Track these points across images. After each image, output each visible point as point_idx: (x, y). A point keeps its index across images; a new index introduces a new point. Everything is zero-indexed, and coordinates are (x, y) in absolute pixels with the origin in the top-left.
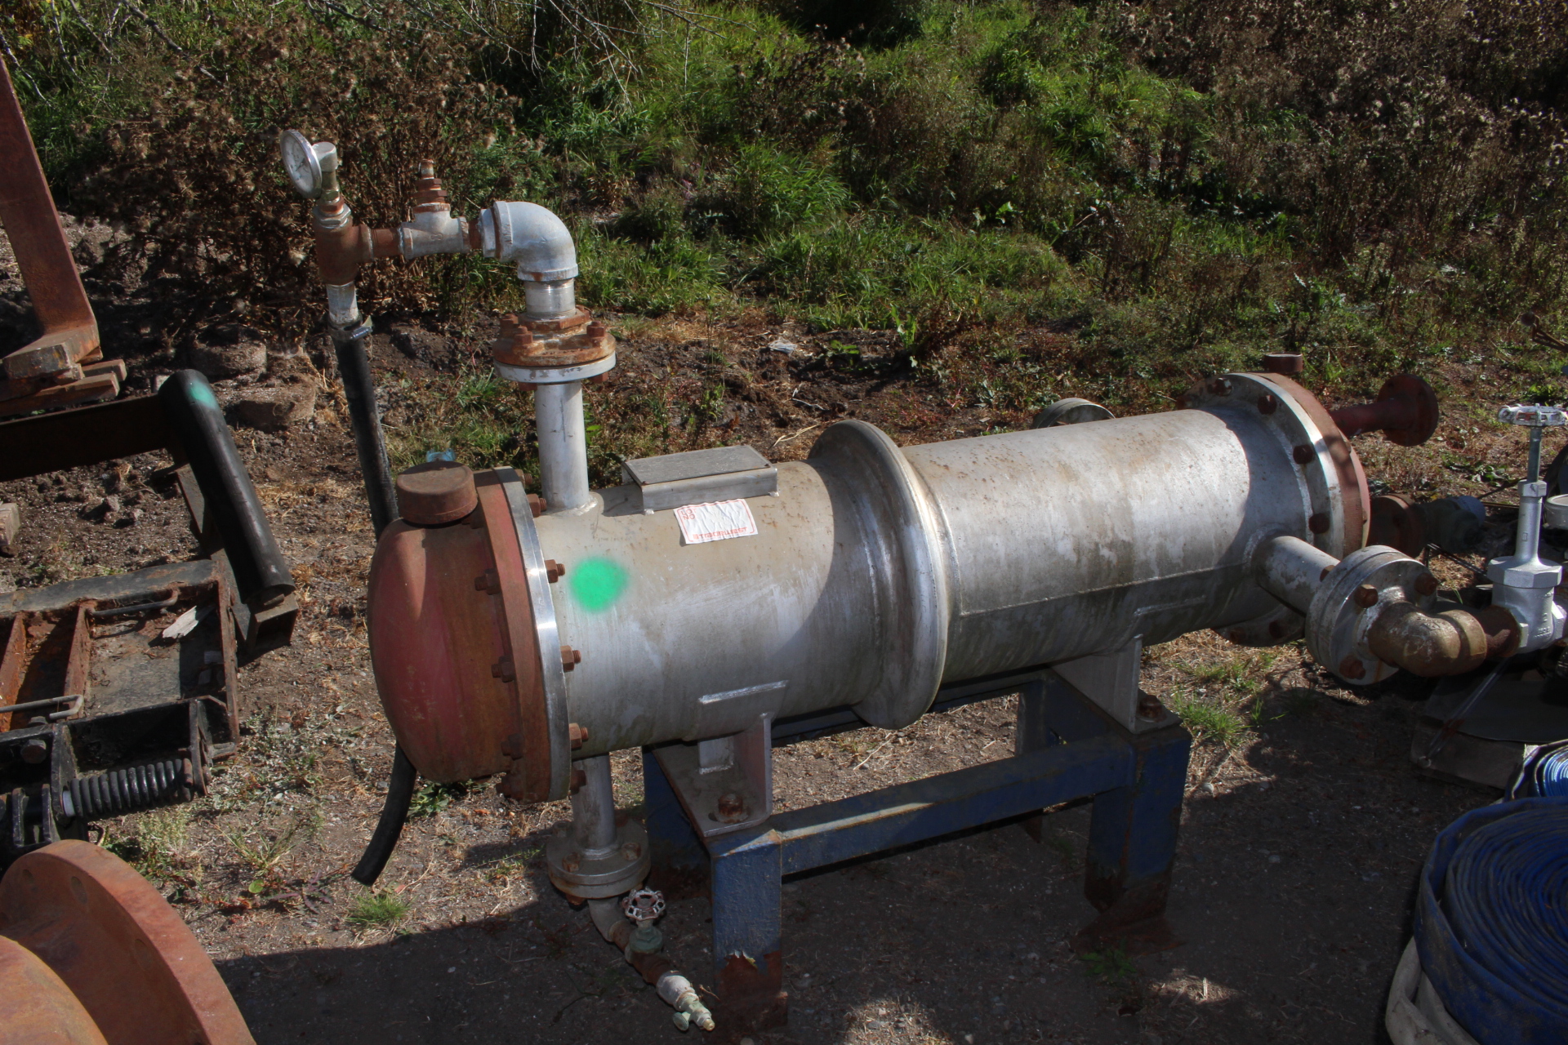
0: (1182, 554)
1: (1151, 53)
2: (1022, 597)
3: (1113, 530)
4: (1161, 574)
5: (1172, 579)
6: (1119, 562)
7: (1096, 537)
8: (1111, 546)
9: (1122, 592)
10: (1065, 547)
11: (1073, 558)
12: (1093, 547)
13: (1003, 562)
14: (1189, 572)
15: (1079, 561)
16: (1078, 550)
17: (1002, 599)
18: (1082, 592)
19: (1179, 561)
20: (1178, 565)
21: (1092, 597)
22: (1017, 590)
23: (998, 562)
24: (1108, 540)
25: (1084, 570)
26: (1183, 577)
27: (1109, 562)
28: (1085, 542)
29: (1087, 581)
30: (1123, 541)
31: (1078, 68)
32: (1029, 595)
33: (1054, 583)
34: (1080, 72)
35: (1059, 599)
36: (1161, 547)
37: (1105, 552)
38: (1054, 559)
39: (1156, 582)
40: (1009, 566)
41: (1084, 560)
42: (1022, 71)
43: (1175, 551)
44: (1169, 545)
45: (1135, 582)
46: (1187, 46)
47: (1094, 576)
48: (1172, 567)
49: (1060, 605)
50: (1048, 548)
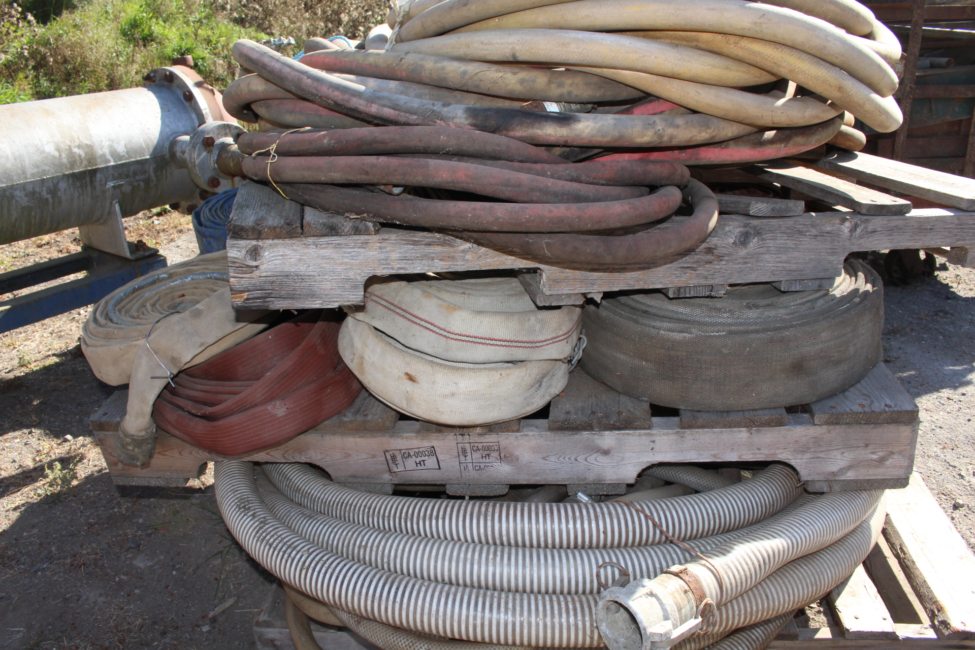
0: (125, 150)
1: (235, 15)
2: (28, 176)
3: (78, 138)
4: (115, 161)
5: (123, 164)
6: (86, 155)
7: (68, 142)
8: (79, 147)
9: (93, 172)
10: (50, 149)
11: (57, 154)
12: (67, 148)
13: (11, 157)
14: (132, 160)
15: (60, 155)
16: (58, 149)
17: (15, 178)
18: (67, 173)
19: (124, 154)
20: (124, 156)
21: (73, 175)
22: (24, 173)
23: (7, 157)
24: (77, 144)
25: (65, 160)
26: (129, 163)
27: (80, 156)
28: (62, 146)
29: (68, 166)
30: (87, 144)
31: (187, 23)
32: (33, 175)
33: (47, 168)
34: (188, 25)
35: (53, 177)
36: (111, 146)
37: (76, 150)
38: (44, 155)
39: (113, 166)
40: (15, 159)
41: (64, 155)
42: (150, 27)
43: (121, 149)
44: (116, 146)
45: (100, 166)
46: (257, 10)
47: (73, 164)
48: (121, 158)
49: (56, 181)
50: (39, 149)
